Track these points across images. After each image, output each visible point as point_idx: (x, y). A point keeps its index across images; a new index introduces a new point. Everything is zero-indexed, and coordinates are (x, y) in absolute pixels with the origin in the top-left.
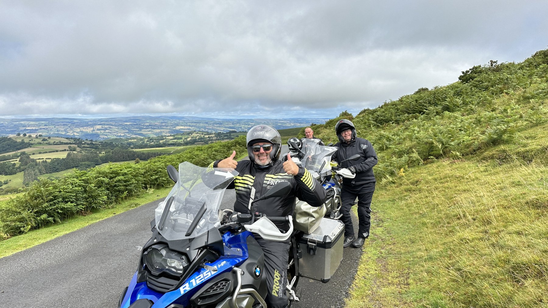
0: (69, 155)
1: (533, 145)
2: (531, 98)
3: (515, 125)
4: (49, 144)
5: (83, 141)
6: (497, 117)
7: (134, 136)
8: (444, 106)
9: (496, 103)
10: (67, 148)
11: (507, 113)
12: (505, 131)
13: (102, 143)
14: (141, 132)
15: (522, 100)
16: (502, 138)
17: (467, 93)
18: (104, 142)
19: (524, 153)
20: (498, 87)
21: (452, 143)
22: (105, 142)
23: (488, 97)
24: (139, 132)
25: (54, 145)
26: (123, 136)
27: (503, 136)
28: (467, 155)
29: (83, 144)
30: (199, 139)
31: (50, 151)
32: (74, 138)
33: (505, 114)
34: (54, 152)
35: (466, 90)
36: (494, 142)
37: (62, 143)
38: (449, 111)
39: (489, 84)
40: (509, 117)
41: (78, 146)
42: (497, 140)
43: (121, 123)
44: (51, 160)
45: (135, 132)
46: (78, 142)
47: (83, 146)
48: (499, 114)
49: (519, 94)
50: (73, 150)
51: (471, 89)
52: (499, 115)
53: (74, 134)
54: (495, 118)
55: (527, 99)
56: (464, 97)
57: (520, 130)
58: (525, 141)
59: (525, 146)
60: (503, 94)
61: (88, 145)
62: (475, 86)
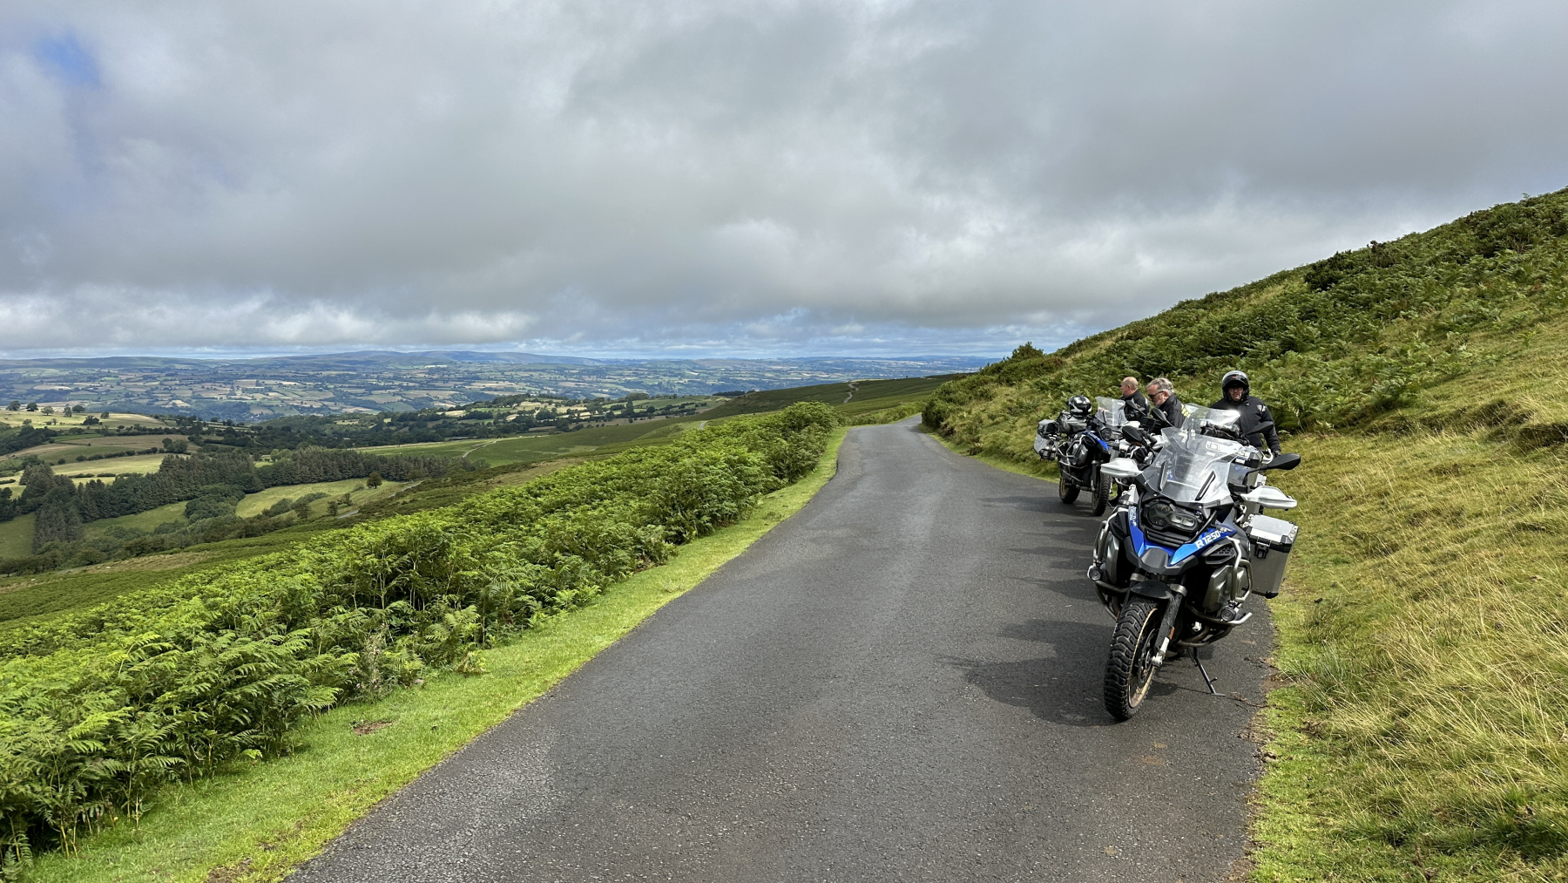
0: (166, 466)
1: (1445, 407)
2: (1449, 330)
3: (1419, 378)
4: (105, 433)
5: (205, 425)
6: (1390, 364)
7: (351, 410)
8: (1284, 341)
9: (1385, 336)
10: (160, 446)
11: (1407, 356)
12: (1403, 389)
13: (259, 429)
14: (371, 398)
15: (1434, 332)
16: (1399, 399)
17: (1328, 313)
18: (265, 427)
19: (1430, 419)
20: (1389, 303)
21: (1317, 408)
22: (269, 428)
23: (1370, 324)
24: (363, 398)
25: (120, 435)
26: (319, 410)
27: (1401, 396)
28: (1344, 426)
29: (204, 433)
30: (540, 416)
31: (109, 453)
32: (178, 417)
33: (1404, 358)
34: (121, 455)
35: (1325, 307)
36: (1386, 405)
37: (144, 429)
38: (1296, 351)
39: (1370, 295)
40: (1410, 364)
41: (191, 440)
42: (1391, 402)
43: (311, 373)
44: (114, 479)
45: (353, 397)
46: (189, 425)
47: (205, 437)
48: (1392, 357)
49: (1428, 320)
50: (176, 450)
51: (1335, 306)
52: (1393, 361)
53: (174, 404)
54: (1386, 366)
55: (1441, 330)
56: (1321, 322)
57: (1427, 386)
58: (1434, 403)
59: (1433, 409)
60: (1398, 319)
61: (218, 435)
62: (1341, 300)
